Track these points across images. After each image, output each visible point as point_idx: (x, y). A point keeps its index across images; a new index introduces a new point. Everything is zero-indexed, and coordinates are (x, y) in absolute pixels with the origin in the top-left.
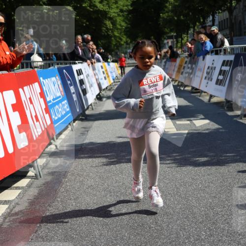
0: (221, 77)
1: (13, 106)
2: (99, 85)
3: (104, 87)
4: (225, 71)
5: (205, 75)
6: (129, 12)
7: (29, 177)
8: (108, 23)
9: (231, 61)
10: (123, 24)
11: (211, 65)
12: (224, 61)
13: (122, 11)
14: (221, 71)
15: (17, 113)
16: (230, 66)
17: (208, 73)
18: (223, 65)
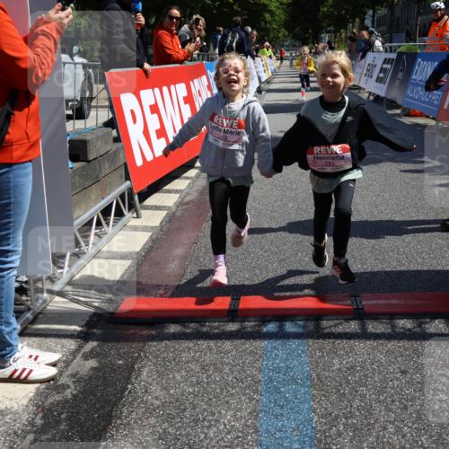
0: (381, 75)
1: (184, 98)
2: (259, 78)
3: (263, 80)
4: (386, 69)
5: (365, 71)
6: (289, 5)
7: (197, 168)
8: (267, 16)
9: (393, 60)
10: (283, 16)
11: (371, 63)
12: (386, 59)
13: (282, 4)
14: (382, 68)
15: (188, 106)
16: (391, 64)
17: (368, 70)
18: (384, 62)
